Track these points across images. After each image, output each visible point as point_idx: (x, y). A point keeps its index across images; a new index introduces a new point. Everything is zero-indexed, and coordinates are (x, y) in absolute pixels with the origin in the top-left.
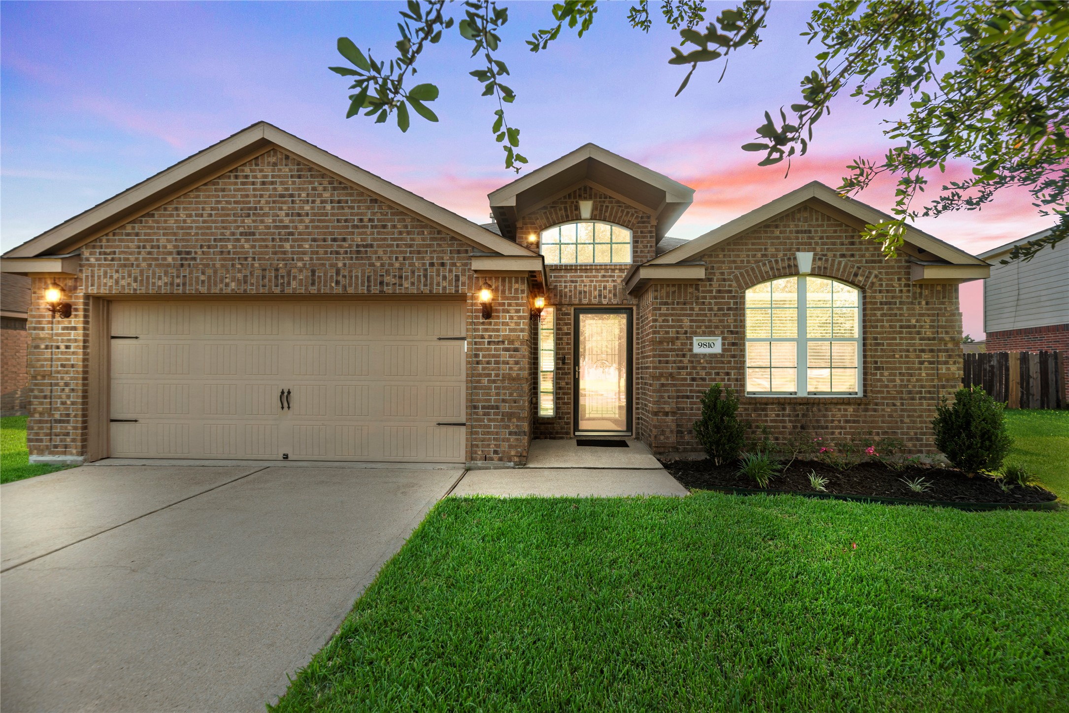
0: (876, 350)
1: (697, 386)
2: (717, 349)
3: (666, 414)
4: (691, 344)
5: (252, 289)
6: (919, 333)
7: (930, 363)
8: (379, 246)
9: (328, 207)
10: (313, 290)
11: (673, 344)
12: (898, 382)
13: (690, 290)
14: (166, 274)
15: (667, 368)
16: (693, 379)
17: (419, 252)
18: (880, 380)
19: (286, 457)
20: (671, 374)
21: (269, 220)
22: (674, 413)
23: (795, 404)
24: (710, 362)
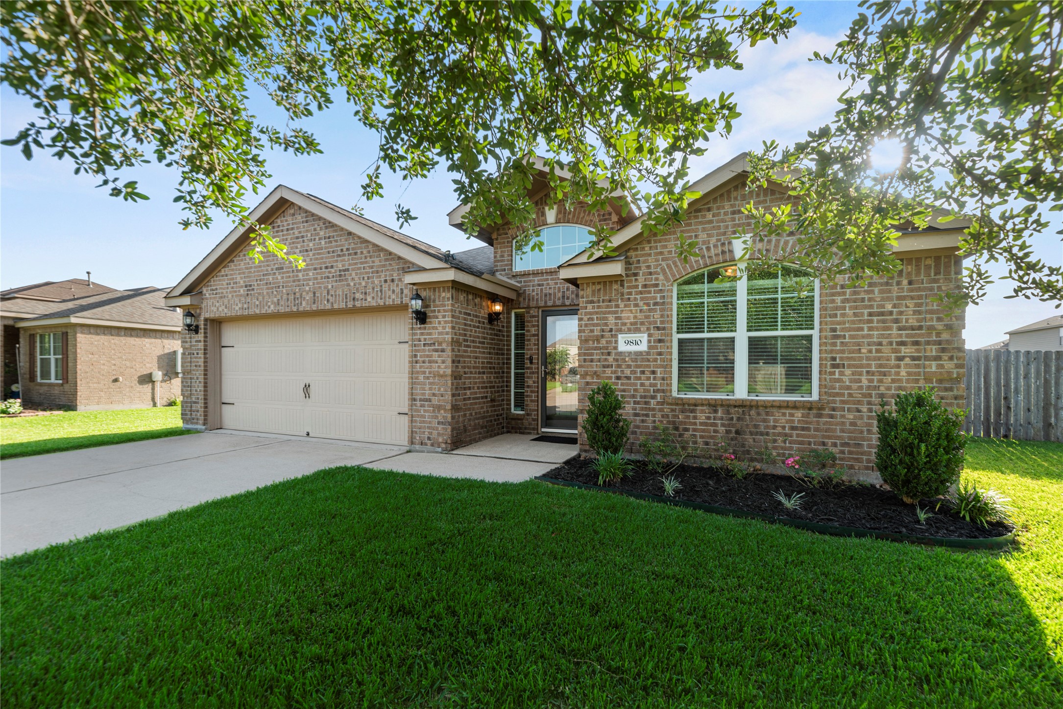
0: (834, 344)
1: (622, 384)
2: (643, 347)
4: (616, 342)
5: (282, 309)
6: (896, 321)
7: (913, 358)
8: (353, 270)
9: (323, 242)
10: (314, 307)
11: (598, 342)
12: (865, 382)
13: (615, 287)
14: (240, 301)
15: (592, 367)
16: (618, 378)
17: (377, 272)
18: (839, 380)
19: (308, 434)
20: (595, 373)
23: (729, 406)
24: (636, 360)
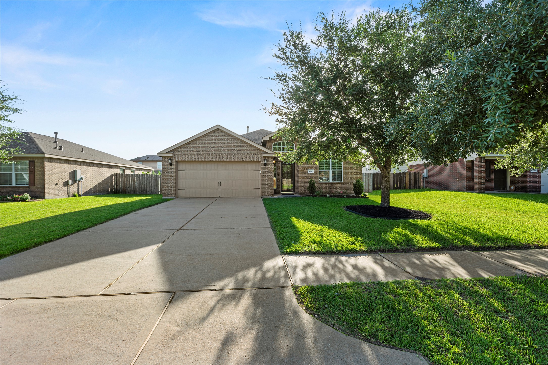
0: (345, 172)
2: (313, 172)
3: (302, 186)
4: (307, 171)
5: (214, 160)
6: (354, 169)
7: (356, 175)
8: (242, 151)
9: (231, 142)
10: (228, 160)
11: (304, 171)
12: (350, 179)
14: (194, 156)
15: (302, 176)
16: (308, 179)
17: (251, 152)
18: (346, 179)
19: (220, 197)
20: (303, 178)
21: (218, 145)
22: (304, 186)
23: (329, 184)
24: (311, 175)
